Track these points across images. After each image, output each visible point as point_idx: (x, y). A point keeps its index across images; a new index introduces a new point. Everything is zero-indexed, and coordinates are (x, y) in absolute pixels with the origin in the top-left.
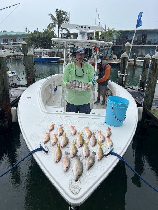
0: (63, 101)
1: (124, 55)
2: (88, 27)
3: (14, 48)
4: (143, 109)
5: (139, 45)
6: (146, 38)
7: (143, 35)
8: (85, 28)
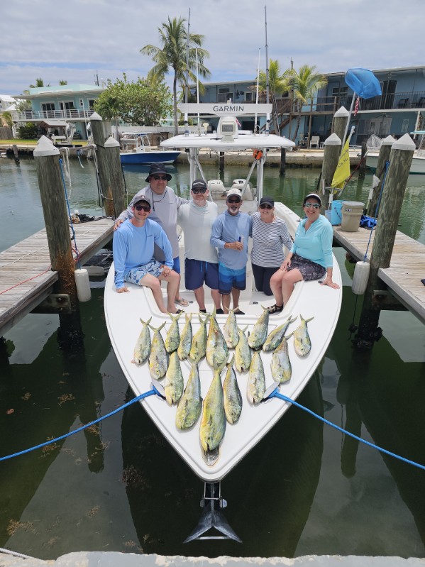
2: (240, 108)
4: (370, 266)
5: (375, 109)
6: (393, 91)
7: (385, 83)
8: (232, 110)
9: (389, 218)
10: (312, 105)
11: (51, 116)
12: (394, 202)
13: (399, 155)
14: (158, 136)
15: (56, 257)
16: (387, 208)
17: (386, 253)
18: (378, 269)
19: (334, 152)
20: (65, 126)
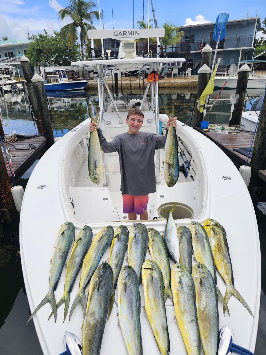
0: (106, 172)
1: (204, 69)
2: (136, 32)
3: (12, 69)
4: (252, 169)
8: (130, 34)
10: (172, 48)
14: (72, 73)
18: (258, 171)
20: (9, 68)
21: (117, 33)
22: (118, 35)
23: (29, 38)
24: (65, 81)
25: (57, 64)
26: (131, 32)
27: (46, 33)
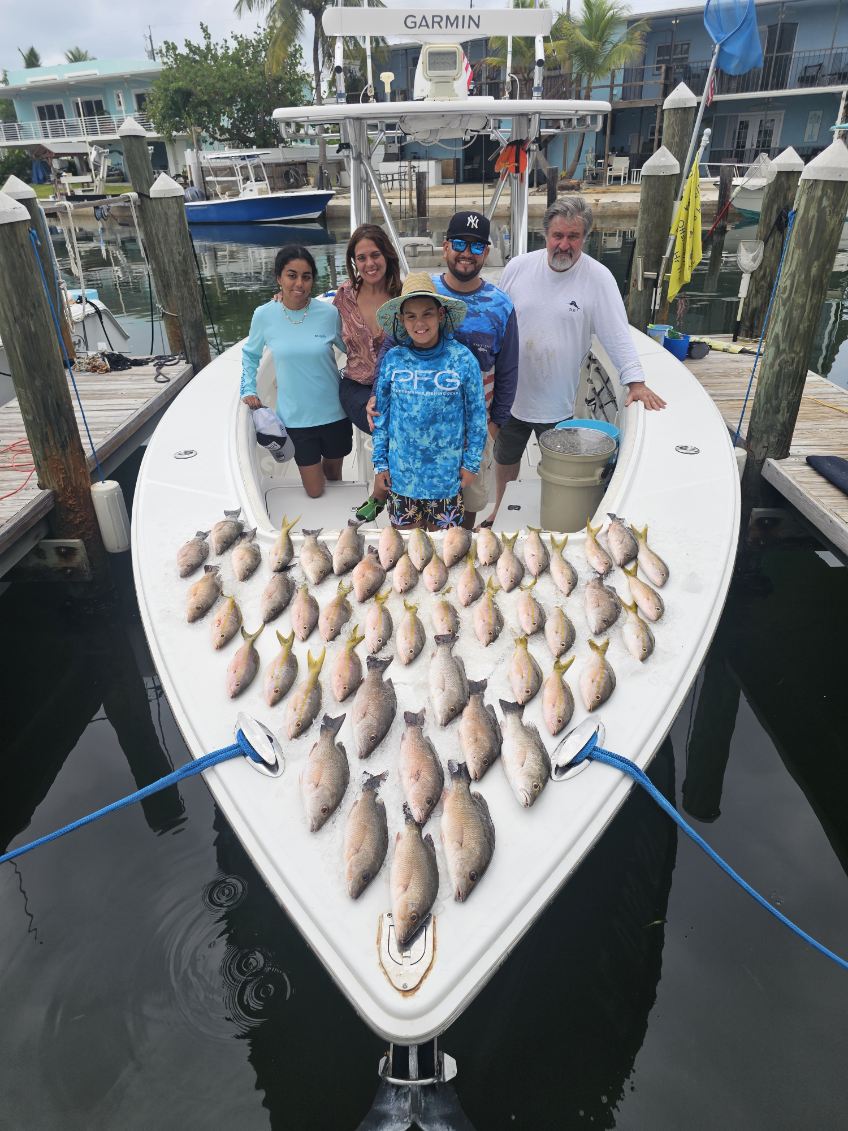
2: (470, 18)
3: (99, 155)
4: (748, 456)
5: (747, 91)
6: (790, 48)
7: (772, 29)
8: (452, 25)
9: (791, 345)
10: (612, 87)
11: (56, 134)
12: (803, 307)
13: (819, 193)
14: (285, 169)
15: (45, 459)
16: (788, 320)
17: (784, 424)
18: (763, 461)
19: (664, 191)
20: (87, 154)
21: (413, 19)
22: (418, 25)
23: (152, 55)
24: (261, 191)
25: (238, 139)
26: (457, 18)
27: (208, 36)
